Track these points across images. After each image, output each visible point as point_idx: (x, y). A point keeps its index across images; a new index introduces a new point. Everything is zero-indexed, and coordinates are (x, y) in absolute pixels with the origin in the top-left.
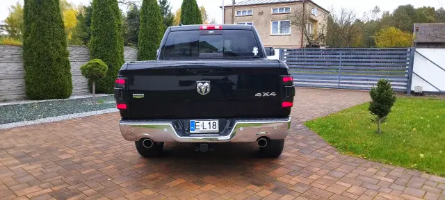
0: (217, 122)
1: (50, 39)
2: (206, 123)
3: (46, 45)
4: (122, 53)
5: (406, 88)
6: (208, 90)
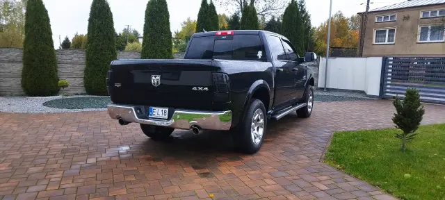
0: (167, 110)
2: (160, 110)
6: (159, 83)
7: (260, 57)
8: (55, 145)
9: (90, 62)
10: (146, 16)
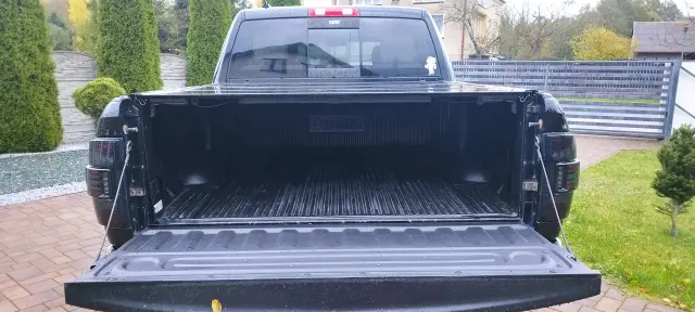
1: (15, 38)
3: (8, 50)
4: (156, 66)
5: (661, 131)
7: (431, 72)
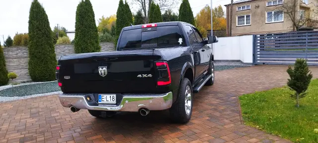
0: (115, 96)
2: (108, 96)
6: (106, 73)
7: (181, 43)
8: (12, 135)
9: (32, 55)
10: (76, 16)
